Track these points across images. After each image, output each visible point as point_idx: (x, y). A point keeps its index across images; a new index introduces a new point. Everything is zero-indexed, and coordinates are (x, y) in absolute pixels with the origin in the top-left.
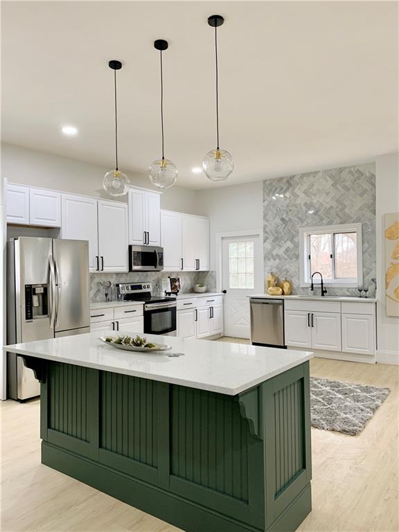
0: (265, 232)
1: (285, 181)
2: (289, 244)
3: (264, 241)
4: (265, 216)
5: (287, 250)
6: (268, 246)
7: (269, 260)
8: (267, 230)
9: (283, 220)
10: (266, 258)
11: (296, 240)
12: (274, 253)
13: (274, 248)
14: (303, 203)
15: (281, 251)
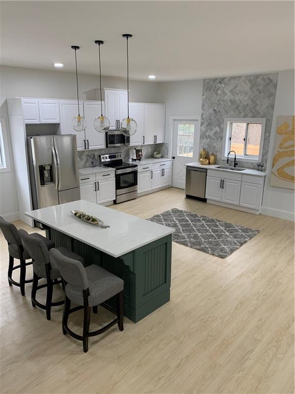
0: (202, 118)
1: (218, 81)
2: (217, 129)
3: (201, 125)
4: (203, 106)
5: (216, 133)
6: (204, 129)
9: (214, 110)
10: (202, 137)
11: (222, 126)
12: (207, 134)
13: (207, 131)
14: (229, 99)
15: (211, 133)
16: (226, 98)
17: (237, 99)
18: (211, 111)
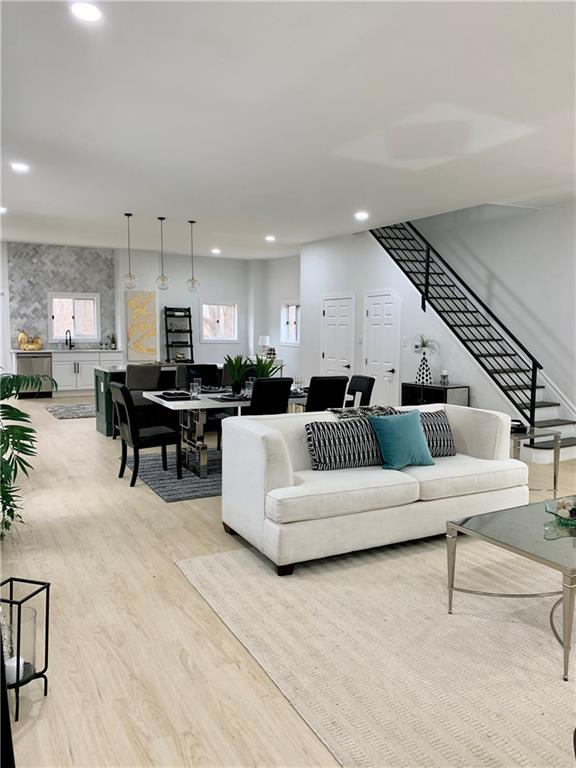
0: (11, 292)
1: (31, 247)
2: (37, 305)
3: (10, 301)
4: (10, 277)
5: (35, 310)
6: (15, 305)
7: (16, 318)
8: (13, 290)
9: (30, 282)
10: (13, 316)
11: (44, 302)
12: (22, 312)
13: (20, 307)
14: (50, 270)
15: (29, 311)
16: (45, 268)
17: (61, 270)
18: (25, 282)
